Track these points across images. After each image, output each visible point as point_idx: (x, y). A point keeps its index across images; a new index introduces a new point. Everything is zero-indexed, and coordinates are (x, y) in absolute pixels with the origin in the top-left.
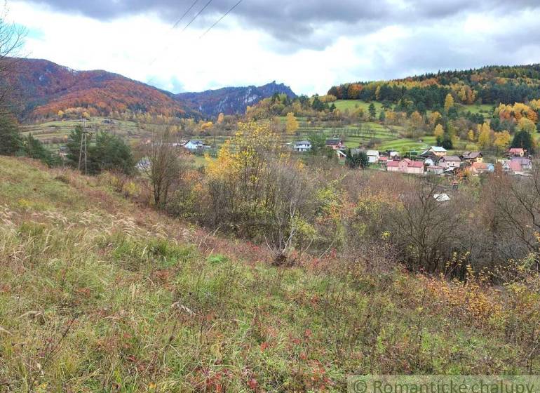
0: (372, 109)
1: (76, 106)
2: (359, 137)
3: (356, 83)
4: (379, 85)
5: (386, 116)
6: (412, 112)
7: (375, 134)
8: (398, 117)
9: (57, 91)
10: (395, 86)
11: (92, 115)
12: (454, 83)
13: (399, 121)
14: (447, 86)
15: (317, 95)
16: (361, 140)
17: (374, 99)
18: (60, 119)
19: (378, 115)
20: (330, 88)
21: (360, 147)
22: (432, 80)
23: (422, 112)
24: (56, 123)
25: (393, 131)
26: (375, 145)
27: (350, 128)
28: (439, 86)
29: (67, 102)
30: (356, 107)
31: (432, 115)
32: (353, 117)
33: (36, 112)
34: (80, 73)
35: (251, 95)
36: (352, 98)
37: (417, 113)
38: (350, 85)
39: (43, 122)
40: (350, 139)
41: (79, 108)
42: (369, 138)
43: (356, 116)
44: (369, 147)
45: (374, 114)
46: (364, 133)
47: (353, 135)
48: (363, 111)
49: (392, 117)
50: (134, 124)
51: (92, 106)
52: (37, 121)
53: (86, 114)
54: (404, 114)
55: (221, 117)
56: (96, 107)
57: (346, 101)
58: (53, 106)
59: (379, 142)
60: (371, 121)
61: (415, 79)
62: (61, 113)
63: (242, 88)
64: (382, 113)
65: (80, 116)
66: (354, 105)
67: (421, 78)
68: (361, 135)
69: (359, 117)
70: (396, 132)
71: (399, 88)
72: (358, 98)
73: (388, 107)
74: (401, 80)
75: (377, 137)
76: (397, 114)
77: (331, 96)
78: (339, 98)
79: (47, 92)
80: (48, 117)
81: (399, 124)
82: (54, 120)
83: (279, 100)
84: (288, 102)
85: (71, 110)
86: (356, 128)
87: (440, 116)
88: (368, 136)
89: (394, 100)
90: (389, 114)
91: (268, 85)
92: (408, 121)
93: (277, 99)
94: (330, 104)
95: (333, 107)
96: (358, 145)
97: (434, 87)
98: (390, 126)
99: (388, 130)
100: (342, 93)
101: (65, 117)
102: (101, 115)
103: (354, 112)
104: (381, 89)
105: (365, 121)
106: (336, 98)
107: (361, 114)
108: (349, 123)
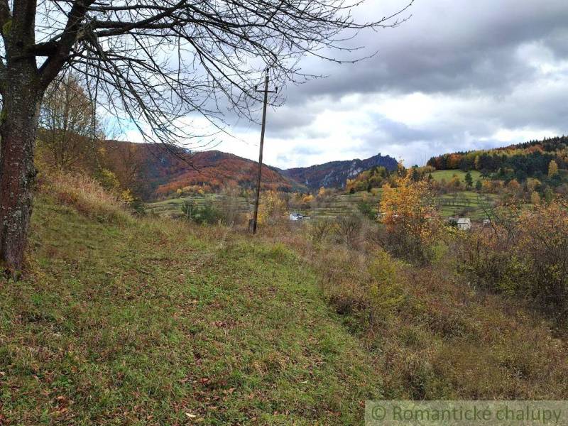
0: (468, 178)
1: (193, 184)
2: (453, 205)
3: (456, 154)
4: (478, 154)
5: (483, 184)
6: (510, 180)
7: (469, 203)
8: (495, 185)
9: (176, 171)
10: (495, 155)
11: (206, 192)
12: (561, 149)
13: (497, 189)
14: (553, 153)
15: (417, 166)
16: (455, 208)
17: (474, 169)
18: (178, 197)
19: (474, 184)
20: (429, 159)
21: (453, 216)
22: (537, 147)
23: (521, 179)
24: (175, 201)
25: (488, 199)
26: (469, 213)
27: (445, 197)
28: (544, 153)
29: (184, 181)
30: (454, 176)
31: (531, 182)
32: (449, 186)
33: (157, 191)
34: (197, 153)
35: (356, 168)
36: (451, 169)
37: (515, 181)
38: (449, 156)
39: (164, 200)
40: (445, 208)
41: (195, 186)
42: (464, 206)
43: (452, 186)
44: (462, 215)
45: (470, 183)
46: (458, 202)
47: (448, 204)
48: (460, 181)
49: (489, 185)
50: (244, 199)
51: (206, 184)
52: (159, 199)
53: (201, 191)
54: (502, 183)
55: (322, 191)
56: (210, 185)
57: (445, 171)
58: (173, 185)
59: (473, 210)
60: (468, 190)
61: (519, 146)
62: (179, 191)
63: (348, 161)
64: (479, 182)
65: (195, 193)
66: (452, 175)
67: (525, 146)
68: (455, 204)
69: (456, 186)
70: (491, 200)
71: (499, 157)
72: (457, 168)
73: (486, 176)
74: (504, 149)
75: (471, 205)
76: (495, 182)
77: (430, 167)
78: (438, 168)
79: (167, 173)
80: (168, 195)
81: (496, 193)
82: (173, 198)
83: (378, 172)
84: (386, 174)
85: (188, 188)
86: (452, 197)
87: (540, 183)
88: (463, 204)
89: (493, 169)
90: (486, 183)
91: (373, 158)
92: (506, 190)
93: (375, 172)
94: (427, 175)
95: (430, 177)
96: (452, 213)
97: (537, 154)
98: (486, 195)
99: (483, 198)
100: (441, 163)
101: (183, 194)
102: (214, 192)
103: (450, 181)
104: (481, 158)
105: (461, 190)
106: (435, 168)
107: (458, 184)
108: (445, 193)
